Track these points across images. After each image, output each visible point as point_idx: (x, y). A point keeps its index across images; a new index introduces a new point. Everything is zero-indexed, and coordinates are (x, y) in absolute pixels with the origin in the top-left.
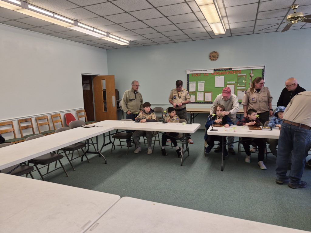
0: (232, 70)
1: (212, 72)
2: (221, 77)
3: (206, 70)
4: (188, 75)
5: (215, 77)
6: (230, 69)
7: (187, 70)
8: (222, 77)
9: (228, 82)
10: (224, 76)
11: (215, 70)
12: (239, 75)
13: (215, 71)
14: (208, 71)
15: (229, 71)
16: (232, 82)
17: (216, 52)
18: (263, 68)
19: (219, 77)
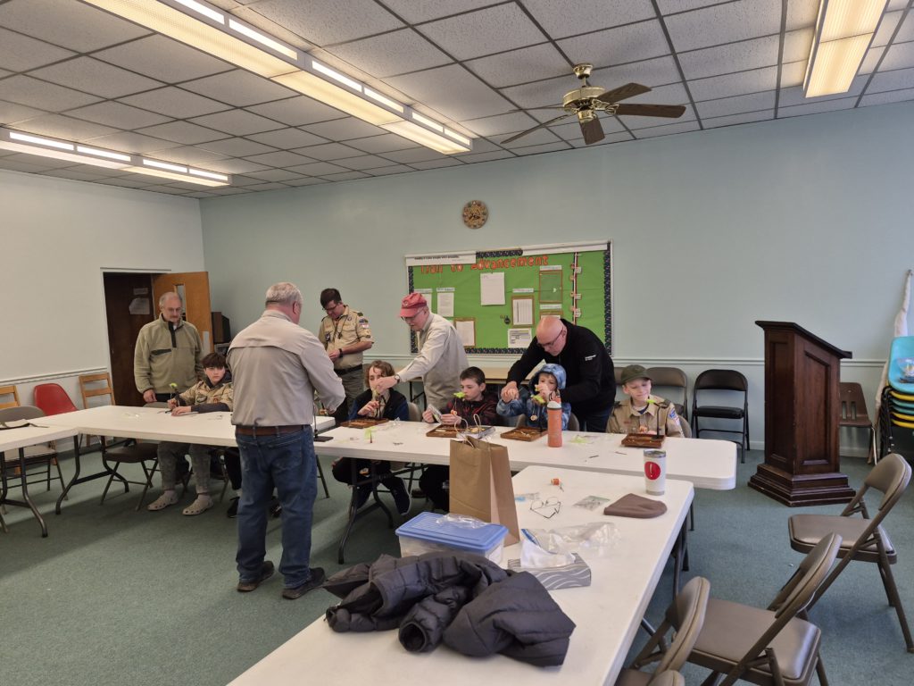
0: (525, 254)
1: (472, 260)
2: (495, 274)
3: (456, 256)
4: (411, 269)
5: (482, 275)
6: (519, 252)
7: (407, 256)
8: (500, 276)
9: (516, 291)
10: (503, 274)
11: (479, 255)
12: (543, 268)
13: (479, 259)
14: (461, 257)
15: (517, 257)
16: (526, 290)
17: (479, 204)
18: (605, 248)
19: (489, 275)
